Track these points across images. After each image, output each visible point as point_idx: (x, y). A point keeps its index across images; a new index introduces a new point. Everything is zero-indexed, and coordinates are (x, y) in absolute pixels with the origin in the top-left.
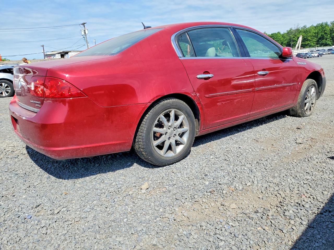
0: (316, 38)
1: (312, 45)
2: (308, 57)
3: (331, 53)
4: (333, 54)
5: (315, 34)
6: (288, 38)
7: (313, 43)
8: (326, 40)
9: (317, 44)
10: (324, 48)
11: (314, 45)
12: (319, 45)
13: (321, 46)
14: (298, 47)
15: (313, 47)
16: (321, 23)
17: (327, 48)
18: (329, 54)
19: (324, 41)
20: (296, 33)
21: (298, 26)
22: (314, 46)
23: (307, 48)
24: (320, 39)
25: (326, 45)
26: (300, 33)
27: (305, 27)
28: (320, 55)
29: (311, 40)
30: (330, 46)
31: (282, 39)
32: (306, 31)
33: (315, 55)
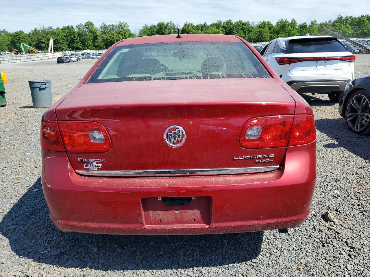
0: (66, 41)
1: (63, 48)
2: (69, 62)
3: (86, 58)
4: (88, 58)
5: (64, 36)
6: (36, 39)
7: (65, 47)
8: (77, 44)
9: (69, 48)
10: (77, 52)
11: (66, 48)
12: (71, 49)
13: (73, 50)
14: (51, 50)
15: (65, 50)
16: (67, 26)
17: (80, 52)
18: (84, 58)
19: (75, 45)
20: (43, 34)
21: (43, 27)
22: (67, 50)
23: (60, 51)
24: (70, 42)
25: (78, 49)
26: (47, 35)
27: (50, 28)
28: (78, 59)
29: (62, 43)
30: (82, 50)
31: (29, 39)
32: (54, 33)
33: (74, 60)
